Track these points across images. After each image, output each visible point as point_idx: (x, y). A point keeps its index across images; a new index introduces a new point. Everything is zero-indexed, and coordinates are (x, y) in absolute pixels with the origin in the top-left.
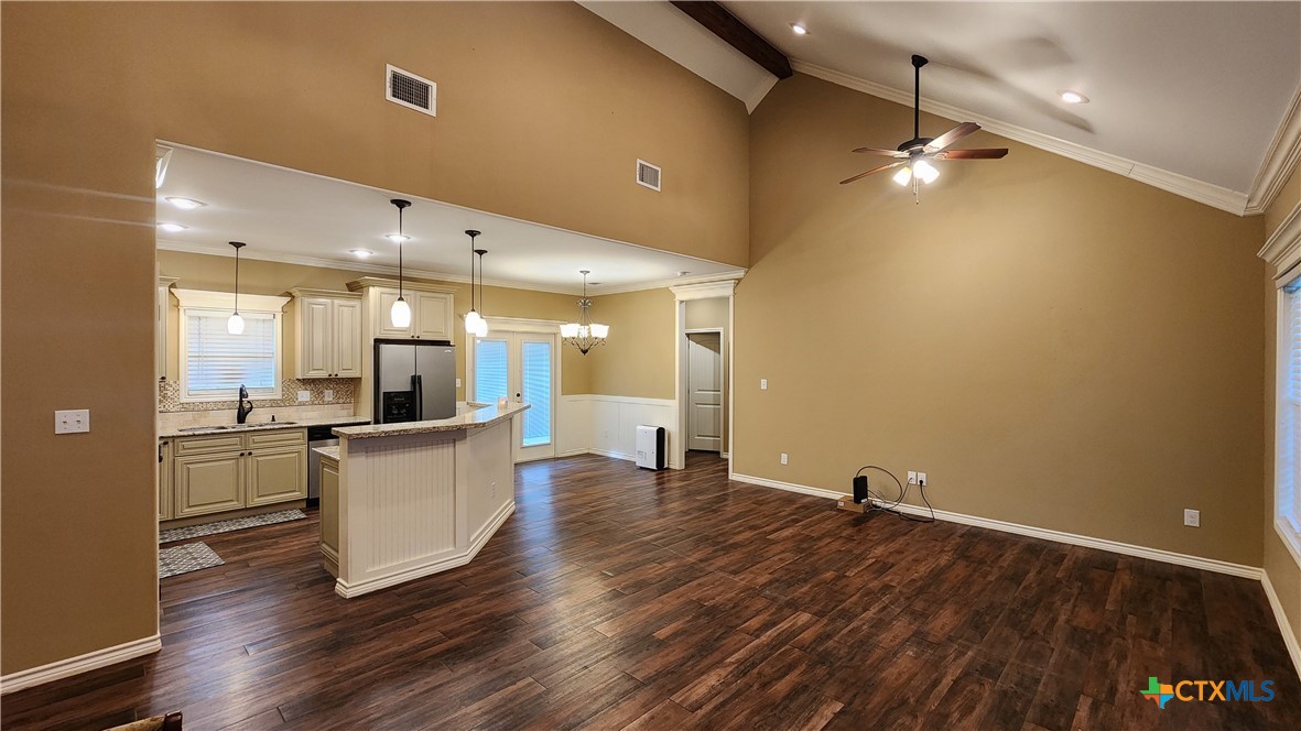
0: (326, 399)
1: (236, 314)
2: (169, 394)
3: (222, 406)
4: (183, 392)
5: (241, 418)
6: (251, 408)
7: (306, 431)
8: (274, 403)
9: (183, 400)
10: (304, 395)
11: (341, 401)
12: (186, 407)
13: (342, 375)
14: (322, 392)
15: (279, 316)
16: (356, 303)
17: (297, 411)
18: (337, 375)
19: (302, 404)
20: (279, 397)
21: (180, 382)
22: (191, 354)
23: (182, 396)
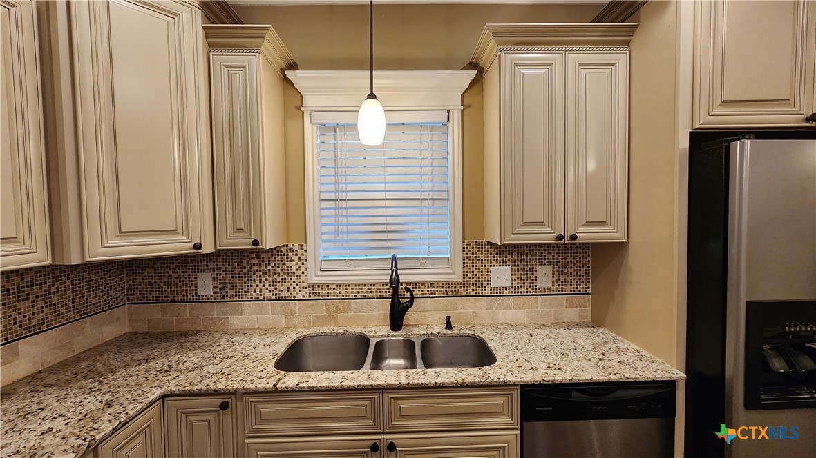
0: (541, 284)
1: (372, 96)
2: (295, 267)
3: (366, 292)
4: (311, 264)
5: (396, 320)
6: (412, 298)
7: (516, 394)
8: (450, 291)
9: (314, 279)
10: (502, 276)
11: (568, 289)
12: (318, 293)
13: (586, 235)
14: (533, 270)
15: (456, 116)
16: (620, 57)
17: (489, 307)
18: (574, 237)
19: (498, 293)
20: (458, 277)
21: (310, 246)
22: (324, 196)
23: (311, 272)
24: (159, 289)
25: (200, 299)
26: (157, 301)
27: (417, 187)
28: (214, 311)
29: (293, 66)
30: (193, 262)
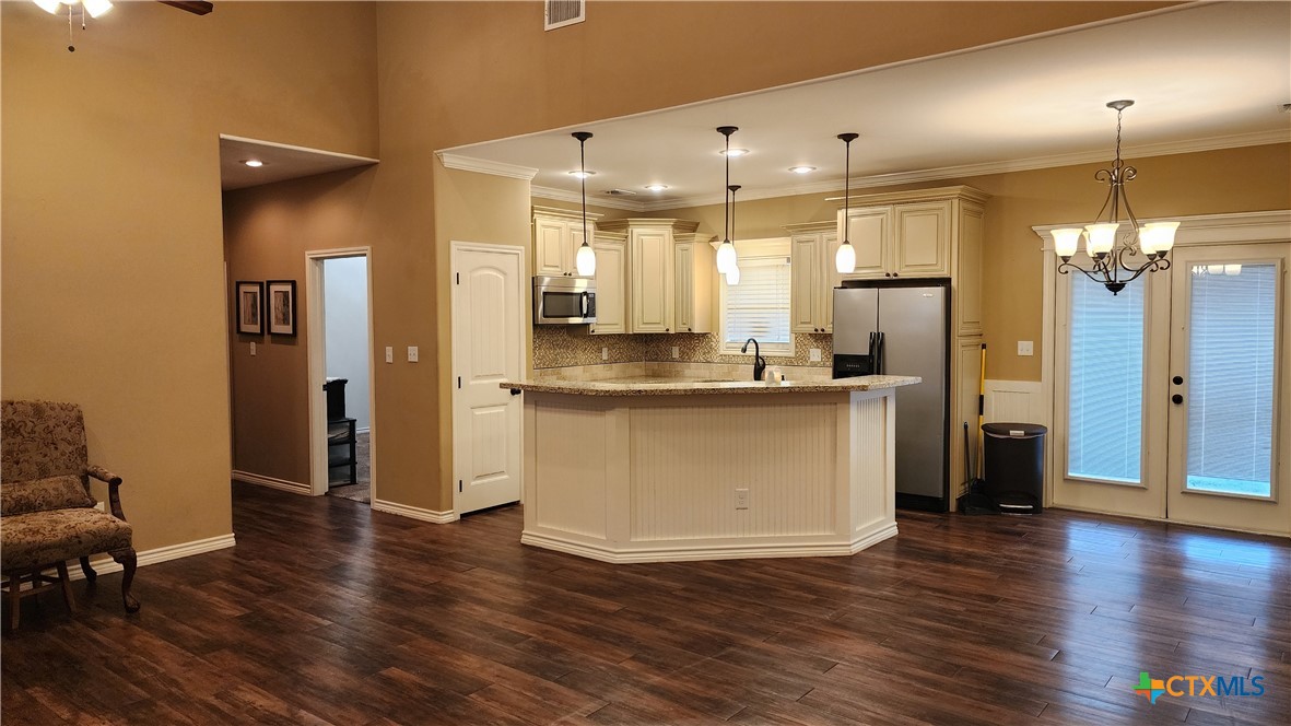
2: (714, 345)
3: (745, 361)
4: (721, 344)
5: (757, 375)
6: (764, 365)
8: (789, 362)
9: (722, 352)
10: (815, 354)
12: (727, 360)
13: (828, 329)
17: (810, 374)
18: (823, 330)
19: (814, 365)
20: (792, 354)
21: (721, 333)
22: (730, 307)
23: (721, 348)
24: (657, 354)
25: (673, 360)
26: (656, 360)
27: (775, 301)
28: (679, 366)
29: (715, 239)
30: (665, 338)
